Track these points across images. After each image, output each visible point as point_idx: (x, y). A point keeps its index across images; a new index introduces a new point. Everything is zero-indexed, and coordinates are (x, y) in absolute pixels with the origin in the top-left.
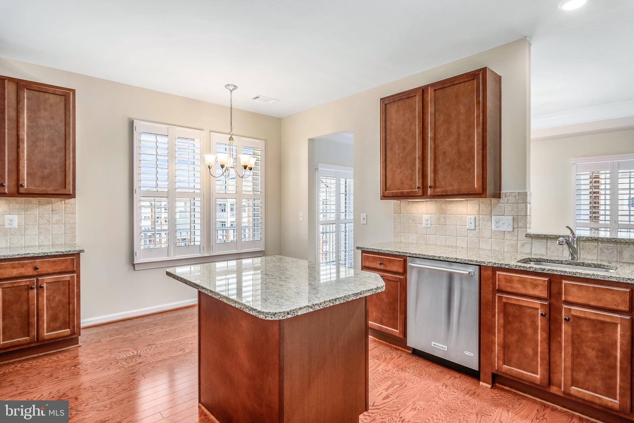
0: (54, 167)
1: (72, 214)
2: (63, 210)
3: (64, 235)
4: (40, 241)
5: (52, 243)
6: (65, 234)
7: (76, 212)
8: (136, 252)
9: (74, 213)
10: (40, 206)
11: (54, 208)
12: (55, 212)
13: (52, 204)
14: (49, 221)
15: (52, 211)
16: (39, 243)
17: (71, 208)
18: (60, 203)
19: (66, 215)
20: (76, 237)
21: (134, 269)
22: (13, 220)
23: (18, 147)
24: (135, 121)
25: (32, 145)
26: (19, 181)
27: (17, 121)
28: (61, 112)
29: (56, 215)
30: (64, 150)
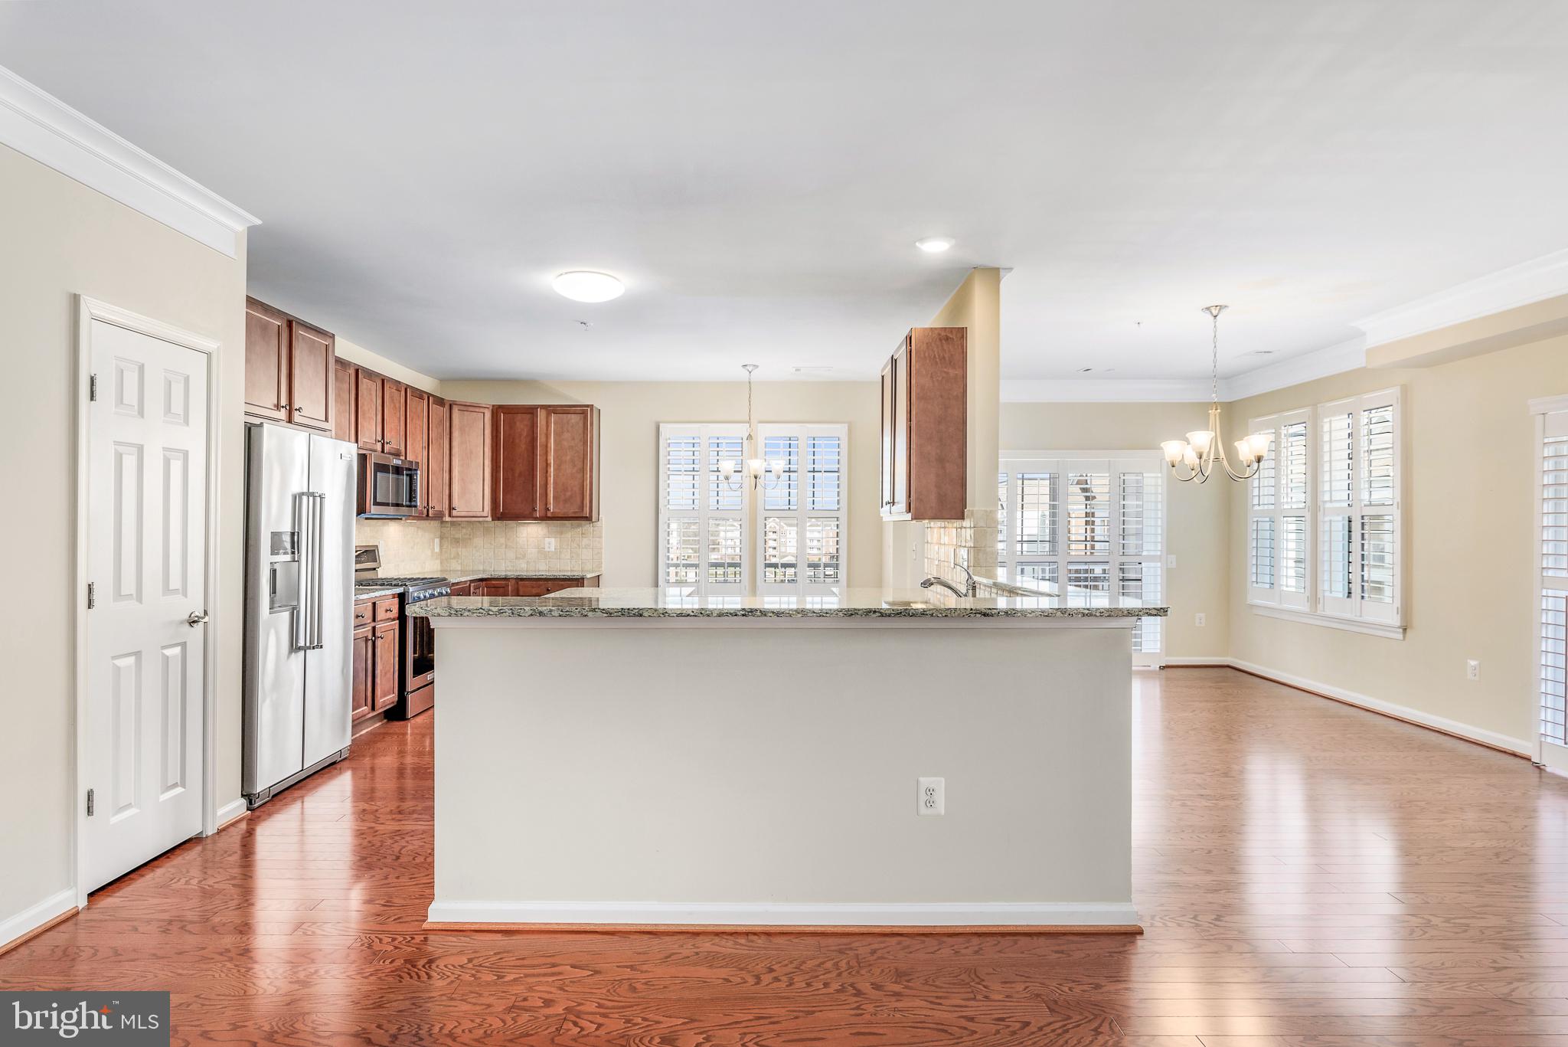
0: (575, 489)
2: (591, 533)
6: (592, 559)
9: (600, 537)
10: (572, 529)
11: (584, 532)
12: (584, 536)
13: (582, 527)
14: (579, 545)
15: (582, 534)
17: (598, 532)
19: (594, 539)
22: (551, 543)
23: (547, 472)
24: (661, 425)
25: (558, 469)
26: (546, 504)
27: (546, 447)
28: (581, 431)
29: (585, 540)
30: (583, 470)
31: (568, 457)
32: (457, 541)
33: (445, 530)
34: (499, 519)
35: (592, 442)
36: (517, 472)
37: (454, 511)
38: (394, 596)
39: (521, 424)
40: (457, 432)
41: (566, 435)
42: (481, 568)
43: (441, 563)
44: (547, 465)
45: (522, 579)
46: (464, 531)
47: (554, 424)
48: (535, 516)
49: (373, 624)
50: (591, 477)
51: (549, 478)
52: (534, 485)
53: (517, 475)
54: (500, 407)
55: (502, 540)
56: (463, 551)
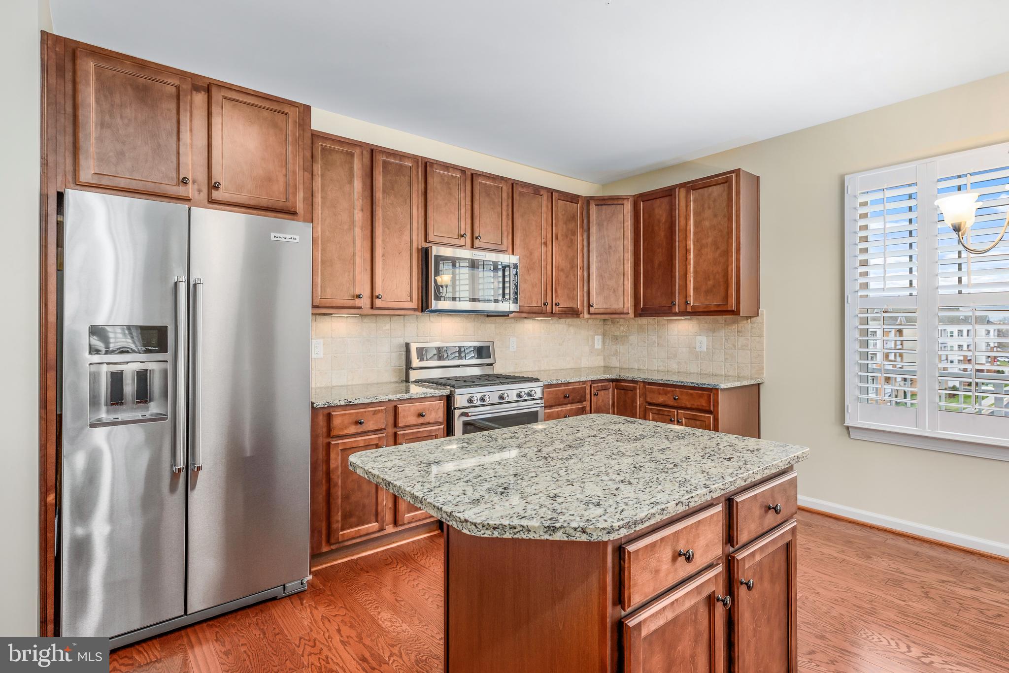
0: (717, 276)
1: (758, 336)
2: (749, 331)
3: (750, 365)
4: (726, 370)
5: (738, 373)
6: (751, 363)
7: (763, 335)
8: (848, 406)
9: (761, 336)
10: (727, 327)
11: (740, 329)
12: (741, 334)
13: (738, 323)
14: (734, 346)
15: (738, 332)
16: (725, 372)
17: (757, 329)
18: (745, 322)
19: (752, 338)
20: (763, 369)
21: (849, 436)
22: (703, 342)
23: (686, 259)
24: (846, 177)
25: (698, 255)
26: (686, 297)
27: (686, 231)
28: (724, 204)
29: (741, 339)
30: (727, 253)
31: (710, 240)
32: (615, 338)
33: (607, 327)
34: (641, 315)
35: (738, 216)
36: (657, 263)
37: (591, 308)
38: (440, 398)
39: (660, 210)
40: (594, 228)
41: (708, 213)
42: (636, 366)
43: (604, 359)
44: (687, 251)
45: (650, 384)
46: (622, 328)
47: (694, 201)
48: (674, 311)
49: (395, 430)
50: (738, 260)
51: (688, 267)
52: (673, 277)
53: (656, 265)
54: (641, 195)
55: (655, 338)
56: (621, 348)
